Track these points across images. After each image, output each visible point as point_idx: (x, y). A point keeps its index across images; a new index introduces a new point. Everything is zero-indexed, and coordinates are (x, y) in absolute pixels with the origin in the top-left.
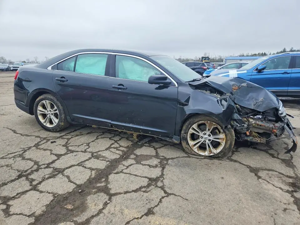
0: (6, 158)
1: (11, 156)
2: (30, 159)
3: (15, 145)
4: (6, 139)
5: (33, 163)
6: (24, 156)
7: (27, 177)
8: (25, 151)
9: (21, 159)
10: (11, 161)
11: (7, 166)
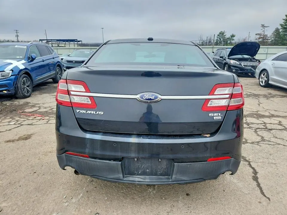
0: (276, 143)
1: (272, 143)
2: (258, 135)
3: (264, 151)
4: (272, 164)
5: (258, 133)
6: (261, 139)
7: (266, 128)
8: (258, 142)
9: (264, 138)
10: (273, 139)
11: (276, 138)
